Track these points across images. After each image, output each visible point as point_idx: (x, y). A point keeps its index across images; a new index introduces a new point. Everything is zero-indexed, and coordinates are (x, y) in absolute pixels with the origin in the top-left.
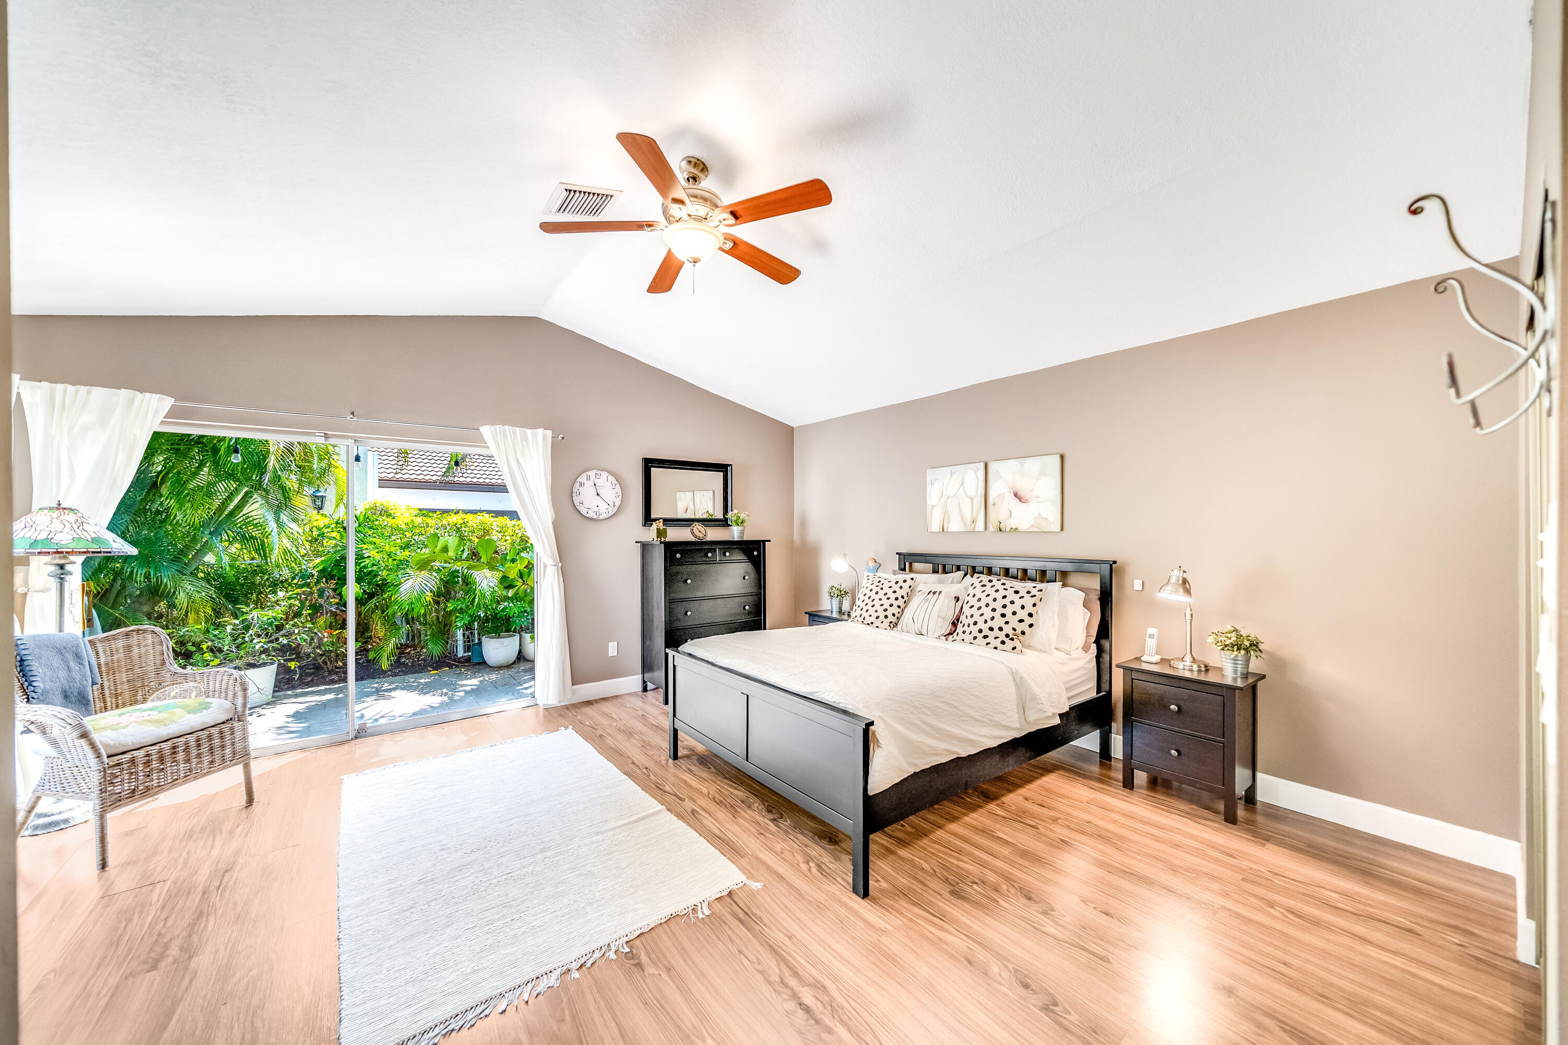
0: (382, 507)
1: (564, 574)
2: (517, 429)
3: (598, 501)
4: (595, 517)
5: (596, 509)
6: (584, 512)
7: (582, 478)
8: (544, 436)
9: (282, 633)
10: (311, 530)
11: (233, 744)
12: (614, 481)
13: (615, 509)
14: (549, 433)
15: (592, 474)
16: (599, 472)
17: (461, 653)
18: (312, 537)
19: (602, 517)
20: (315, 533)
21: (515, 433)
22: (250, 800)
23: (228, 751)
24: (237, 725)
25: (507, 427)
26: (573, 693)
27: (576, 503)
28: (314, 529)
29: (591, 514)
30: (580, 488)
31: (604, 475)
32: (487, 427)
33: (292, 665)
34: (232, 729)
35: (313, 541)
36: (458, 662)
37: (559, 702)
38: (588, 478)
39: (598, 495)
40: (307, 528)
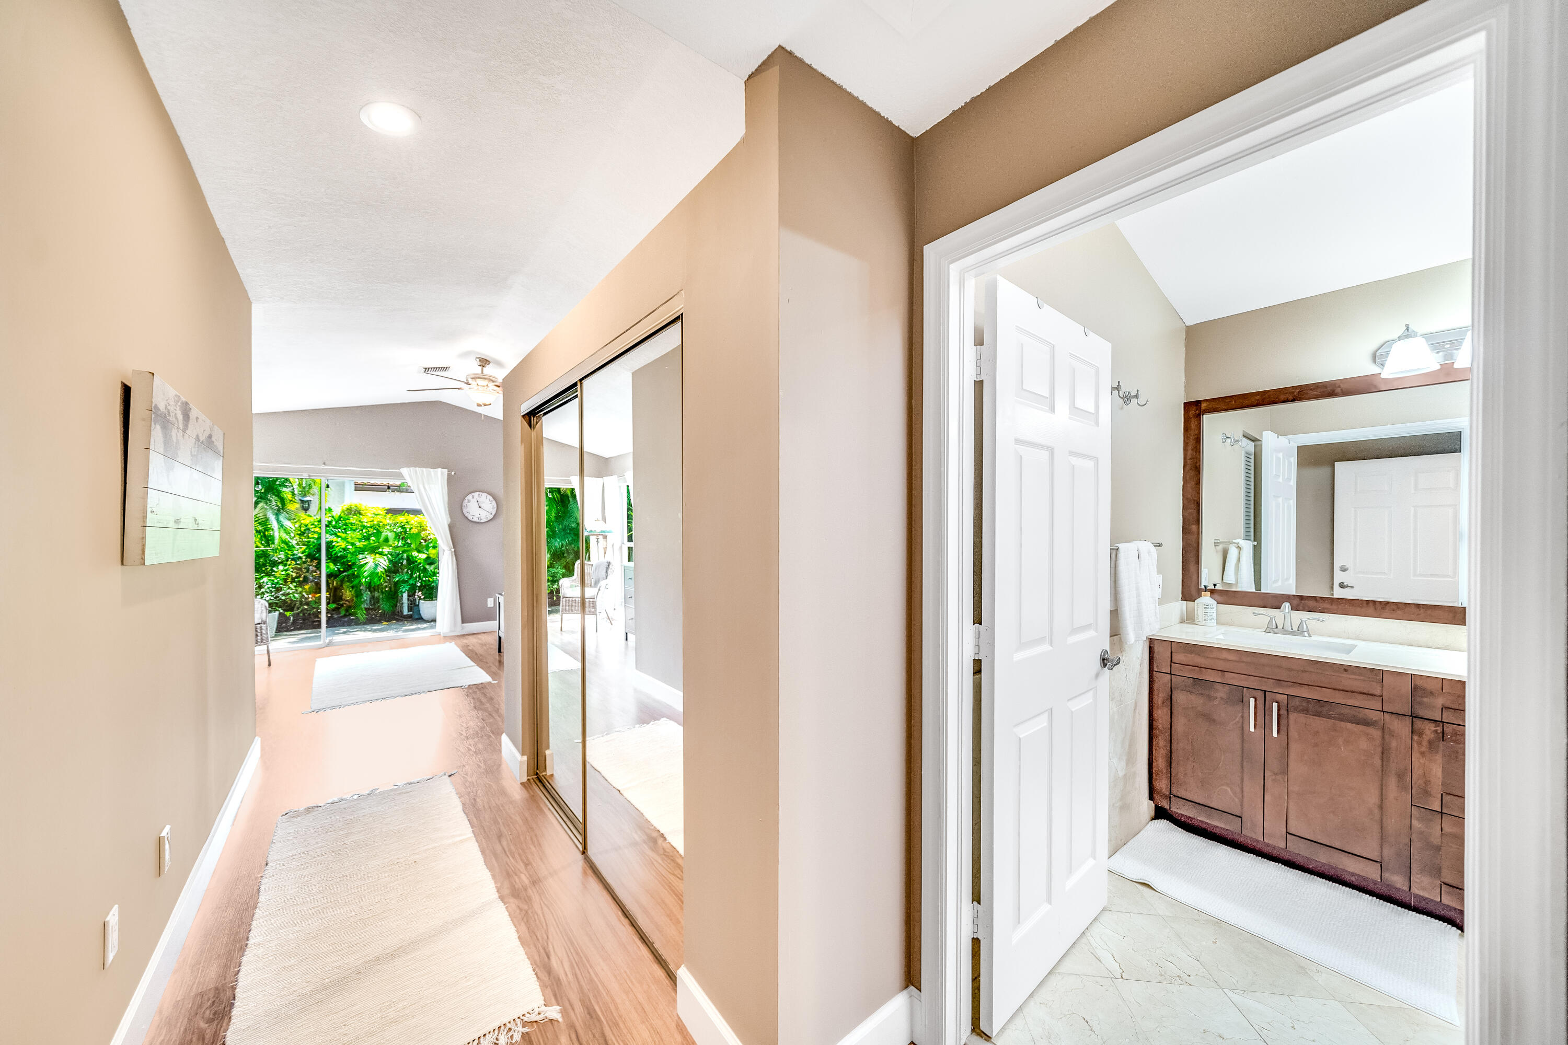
0: (355, 508)
1: (457, 555)
2: (424, 469)
3: (480, 511)
4: (478, 521)
5: (479, 516)
6: (470, 518)
7: (469, 497)
8: (442, 473)
9: (281, 593)
10: (300, 527)
11: (261, 635)
12: (491, 499)
13: (492, 516)
14: (446, 471)
15: (476, 494)
16: (481, 493)
17: (406, 612)
18: (301, 531)
19: (482, 521)
20: (303, 529)
21: (423, 471)
22: (270, 665)
23: (259, 638)
24: (263, 625)
25: (417, 468)
26: (463, 628)
27: (465, 512)
28: (302, 525)
29: (475, 519)
30: (468, 504)
31: (484, 495)
32: (405, 469)
33: (288, 614)
34: (261, 627)
35: (302, 534)
36: (404, 618)
37: (451, 631)
38: (473, 497)
39: (480, 507)
40: (297, 525)
